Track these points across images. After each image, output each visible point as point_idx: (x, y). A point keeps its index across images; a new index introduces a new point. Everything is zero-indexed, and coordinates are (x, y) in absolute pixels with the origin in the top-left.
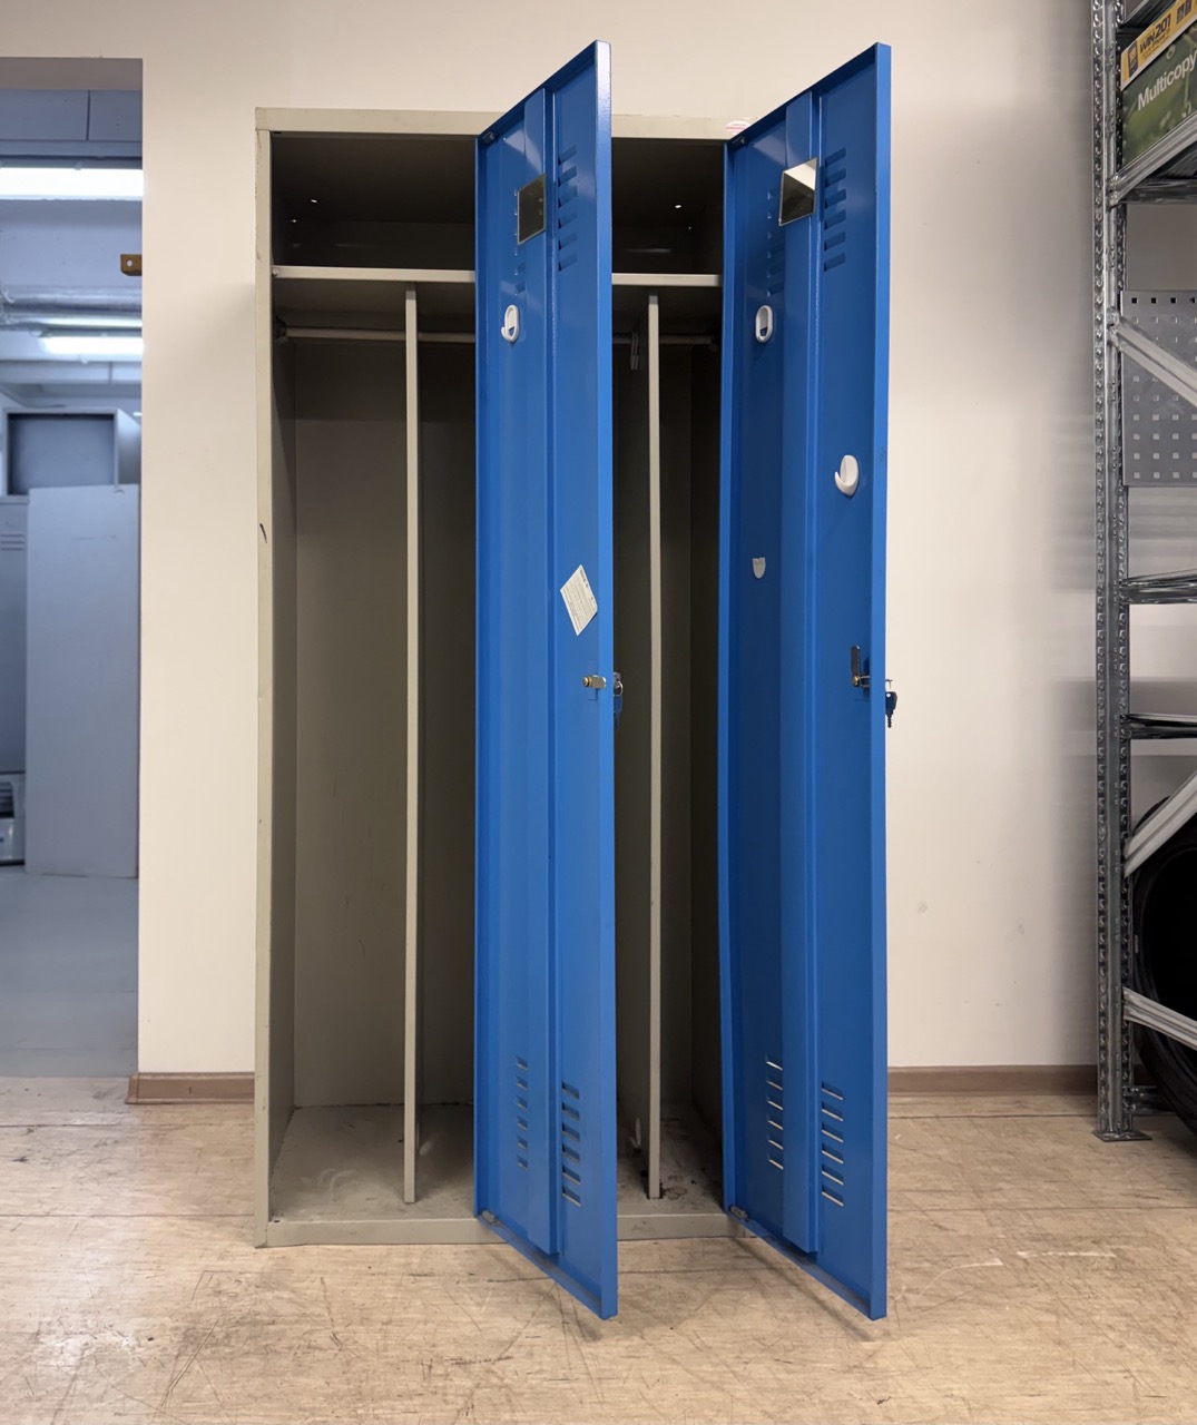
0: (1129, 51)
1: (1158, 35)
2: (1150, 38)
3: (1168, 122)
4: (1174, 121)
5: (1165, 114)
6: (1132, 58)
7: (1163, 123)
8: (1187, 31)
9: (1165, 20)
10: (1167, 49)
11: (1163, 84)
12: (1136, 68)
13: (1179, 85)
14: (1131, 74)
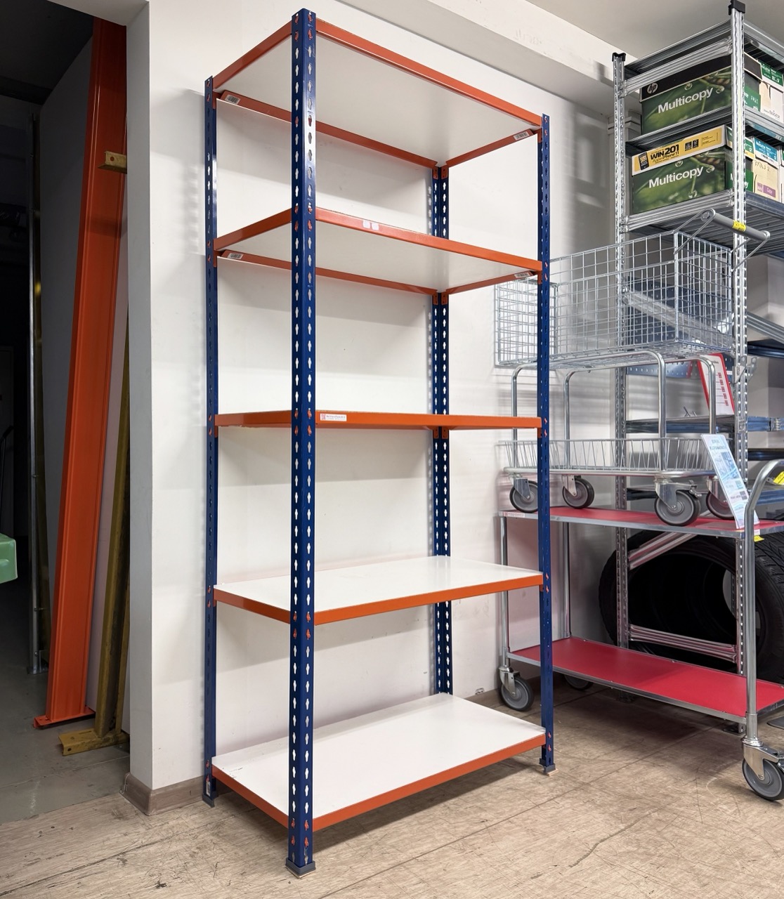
0: (639, 157)
1: (666, 153)
2: (659, 154)
3: (676, 197)
4: (681, 199)
5: (674, 193)
6: (642, 161)
7: (671, 198)
8: (694, 156)
9: (674, 147)
10: (677, 162)
11: (670, 178)
12: (647, 165)
13: (688, 181)
14: (642, 168)
